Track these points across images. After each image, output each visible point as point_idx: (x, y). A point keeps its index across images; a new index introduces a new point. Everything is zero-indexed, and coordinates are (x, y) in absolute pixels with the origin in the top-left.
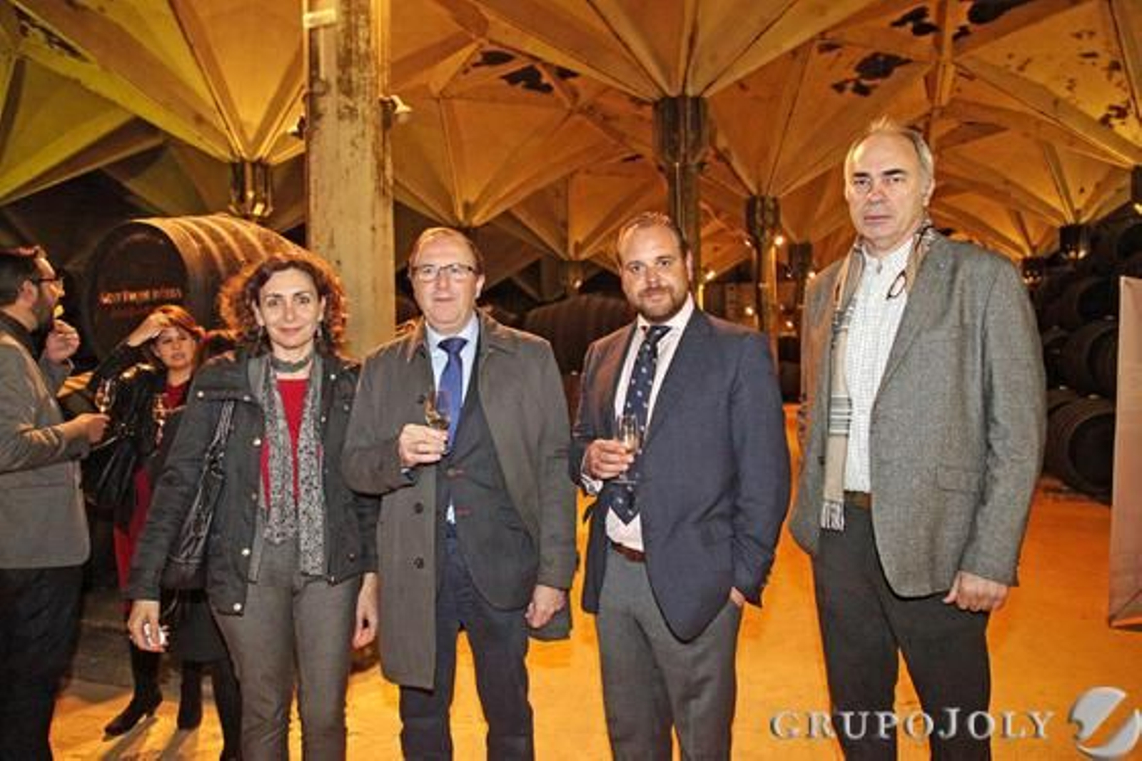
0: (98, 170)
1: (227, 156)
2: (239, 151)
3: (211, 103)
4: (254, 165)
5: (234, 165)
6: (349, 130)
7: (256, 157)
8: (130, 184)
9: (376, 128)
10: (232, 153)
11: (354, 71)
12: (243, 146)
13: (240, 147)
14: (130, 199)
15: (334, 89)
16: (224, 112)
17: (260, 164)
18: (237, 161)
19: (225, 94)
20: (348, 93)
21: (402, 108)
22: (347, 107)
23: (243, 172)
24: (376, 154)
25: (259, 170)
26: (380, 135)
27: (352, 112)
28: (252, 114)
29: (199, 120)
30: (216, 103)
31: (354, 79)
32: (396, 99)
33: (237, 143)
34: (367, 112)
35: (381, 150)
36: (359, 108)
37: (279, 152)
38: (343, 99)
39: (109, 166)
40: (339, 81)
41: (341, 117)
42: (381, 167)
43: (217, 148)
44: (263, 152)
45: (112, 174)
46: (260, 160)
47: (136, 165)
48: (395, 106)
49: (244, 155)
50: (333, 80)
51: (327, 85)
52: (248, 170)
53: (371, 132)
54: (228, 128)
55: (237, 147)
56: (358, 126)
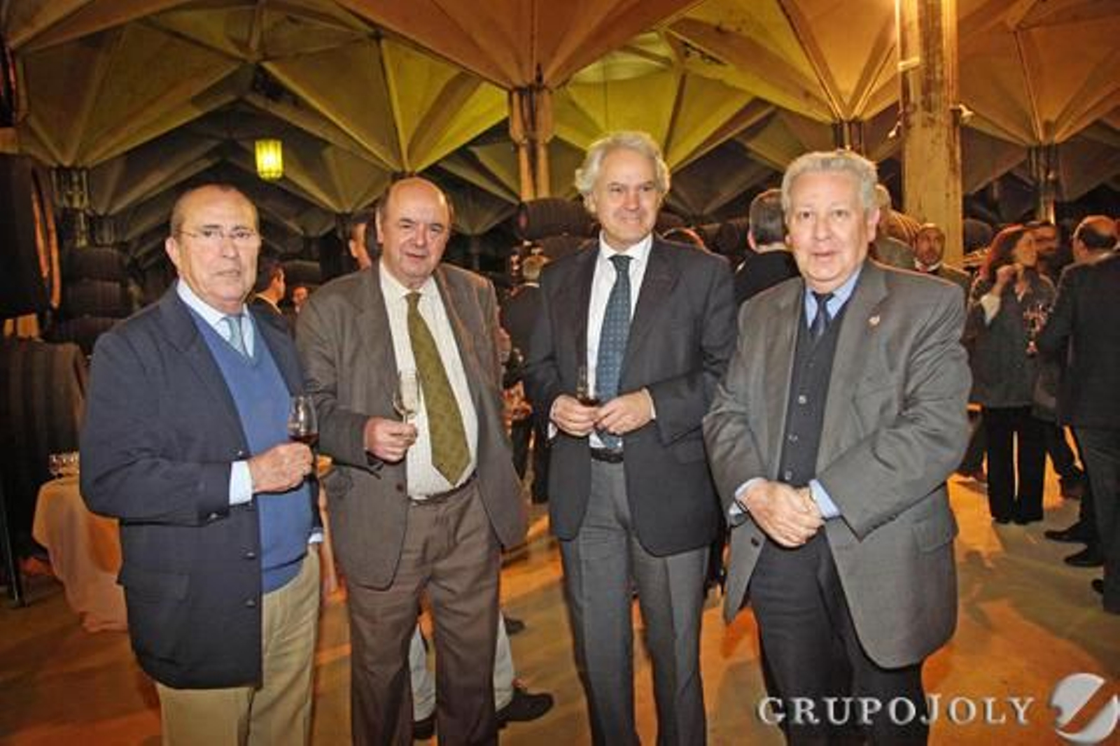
0: (730, 140)
1: (829, 119)
2: (838, 114)
3: (818, 82)
4: (850, 123)
5: (834, 126)
6: (931, 133)
7: (852, 116)
8: (751, 145)
9: (948, 129)
10: (833, 116)
11: (933, 95)
12: (843, 111)
13: (839, 111)
14: (750, 155)
15: (920, 108)
16: (826, 86)
17: (856, 123)
18: (838, 122)
19: (828, 74)
20: (929, 109)
21: (966, 113)
22: (929, 119)
23: (842, 129)
24: (948, 145)
25: (853, 126)
26: (951, 132)
27: (932, 121)
28: (847, 83)
29: (807, 95)
30: (821, 81)
31: (933, 99)
32: (962, 107)
33: (838, 109)
34: (942, 120)
35: (952, 143)
36: (937, 118)
37: (870, 110)
38: (926, 114)
39: (737, 135)
40: (923, 103)
41: (924, 126)
42: (952, 154)
43: (821, 114)
44: (857, 112)
45: (739, 139)
46: (856, 118)
47: (753, 131)
48: (960, 111)
49: (843, 117)
50: (918, 103)
51: (915, 106)
52: (846, 129)
53: (944, 131)
54: (830, 99)
55: (836, 111)
56: (936, 130)
